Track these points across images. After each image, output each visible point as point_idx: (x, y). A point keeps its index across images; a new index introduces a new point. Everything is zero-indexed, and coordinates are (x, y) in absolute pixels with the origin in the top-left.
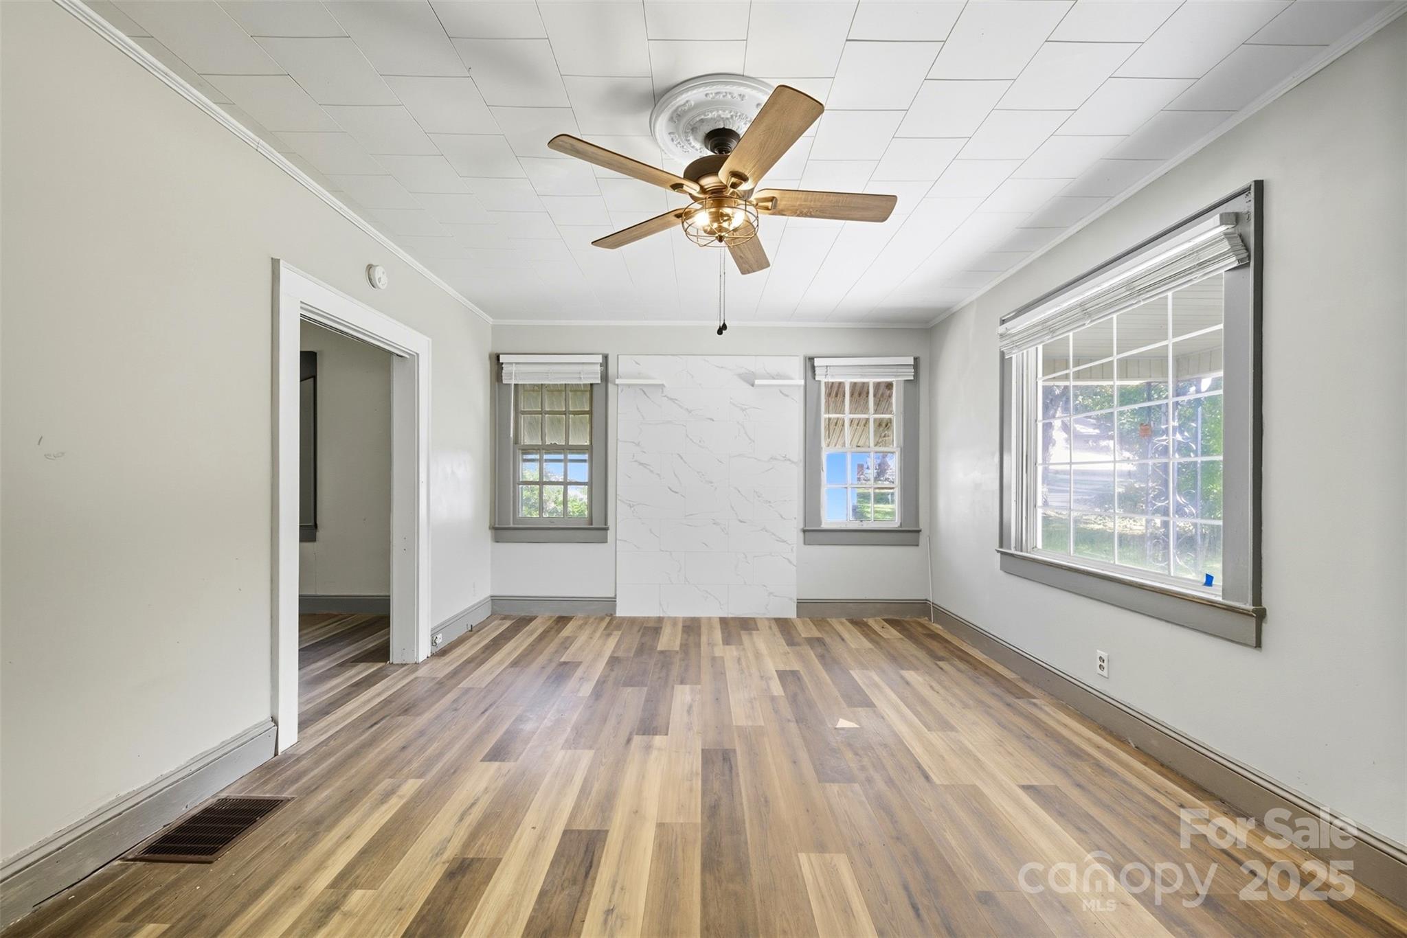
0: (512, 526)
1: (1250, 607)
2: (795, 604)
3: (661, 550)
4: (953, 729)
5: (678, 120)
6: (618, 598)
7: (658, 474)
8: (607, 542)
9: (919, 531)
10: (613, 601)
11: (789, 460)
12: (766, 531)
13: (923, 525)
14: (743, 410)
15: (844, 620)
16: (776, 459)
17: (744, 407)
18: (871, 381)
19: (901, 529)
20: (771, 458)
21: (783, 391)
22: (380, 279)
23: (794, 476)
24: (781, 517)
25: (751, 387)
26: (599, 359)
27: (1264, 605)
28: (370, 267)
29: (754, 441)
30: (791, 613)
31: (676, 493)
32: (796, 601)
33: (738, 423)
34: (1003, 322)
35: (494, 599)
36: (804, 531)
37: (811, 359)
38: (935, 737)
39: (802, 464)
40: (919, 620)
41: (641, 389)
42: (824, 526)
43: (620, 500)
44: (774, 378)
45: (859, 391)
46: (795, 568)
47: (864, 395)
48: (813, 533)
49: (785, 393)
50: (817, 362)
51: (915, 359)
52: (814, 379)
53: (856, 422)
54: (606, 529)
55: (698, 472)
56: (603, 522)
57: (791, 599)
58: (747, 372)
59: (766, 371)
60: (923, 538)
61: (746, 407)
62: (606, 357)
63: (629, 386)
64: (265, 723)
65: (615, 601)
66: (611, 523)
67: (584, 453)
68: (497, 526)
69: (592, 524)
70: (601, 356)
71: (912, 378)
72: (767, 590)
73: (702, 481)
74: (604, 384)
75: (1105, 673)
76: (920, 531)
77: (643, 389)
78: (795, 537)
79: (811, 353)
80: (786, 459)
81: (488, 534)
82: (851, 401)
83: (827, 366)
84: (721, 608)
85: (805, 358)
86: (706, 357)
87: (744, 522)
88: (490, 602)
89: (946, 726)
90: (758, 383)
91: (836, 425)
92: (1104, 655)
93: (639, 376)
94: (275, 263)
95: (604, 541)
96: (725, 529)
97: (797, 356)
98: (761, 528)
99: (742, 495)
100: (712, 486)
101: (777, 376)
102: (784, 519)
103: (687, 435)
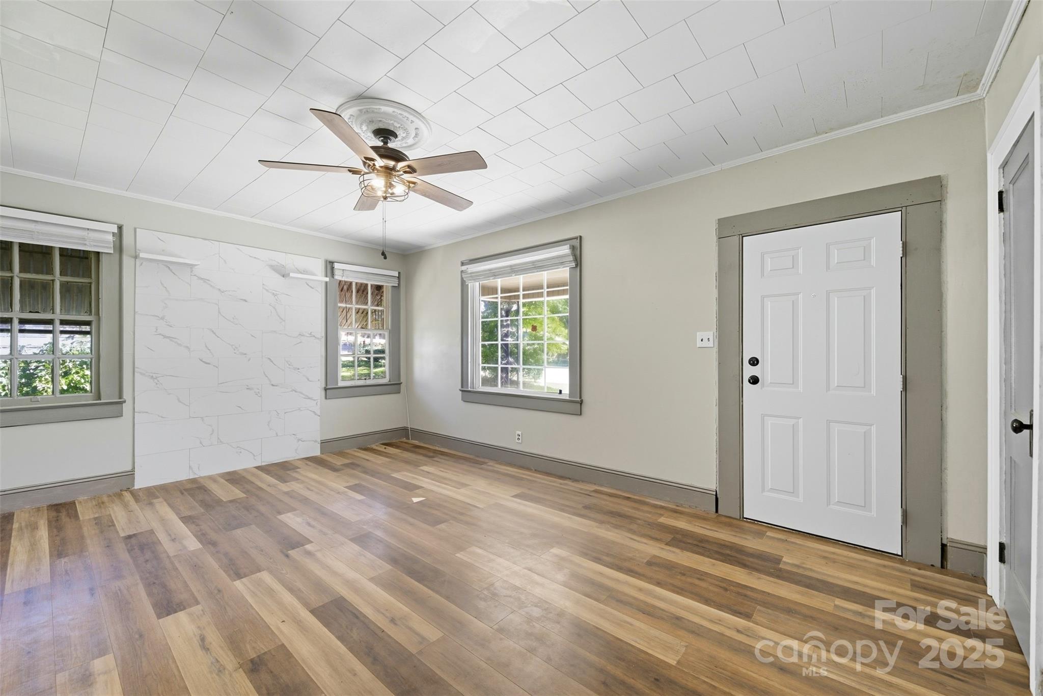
1: (578, 399)
2: (319, 445)
3: (191, 417)
4: (468, 485)
5: (365, 112)
6: (136, 470)
7: (187, 347)
8: (122, 417)
10: (130, 474)
11: (314, 336)
12: (296, 392)
13: (403, 380)
14: (275, 295)
15: (355, 449)
16: (303, 335)
17: (275, 293)
18: (370, 283)
19: (389, 383)
20: (300, 335)
24: (308, 380)
25: (282, 278)
26: (112, 228)
27: (583, 398)
29: (284, 321)
30: (317, 452)
31: (209, 364)
32: (320, 442)
33: (270, 305)
34: (463, 264)
36: (326, 389)
37: (332, 263)
38: (463, 490)
39: (323, 338)
40: (401, 440)
41: (164, 265)
42: (340, 384)
43: (139, 373)
44: (301, 273)
45: (362, 289)
46: (319, 417)
47: (365, 293)
48: (331, 390)
49: (310, 285)
50: (336, 266)
51: (399, 273)
52: (333, 277)
53: (361, 311)
54: (121, 404)
55: (232, 345)
56: (117, 394)
57: (316, 441)
58: (279, 265)
59: (294, 266)
60: (403, 388)
61: (278, 293)
62: (120, 228)
63: (150, 260)
65: (133, 474)
66: (127, 395)
70: (116, 226)
71: (397, 285)
72: (297, 438)
73: (235, 353)
74: (117, 256)
75: (520, 441)
76: (401, 383)
77: (169, 266)
78: (319, 393)
79: (331, 258)
80: (311, 335)
82: (356, 297)
83: (343, 270)
84: (255, 459)
85: (326, 261)
87: (277, 386)
89: (464, 485)
90: (292, 276)
92: (520, 433)
93: (163, 253)
95: (120, 415)
96: (259, 393)
97: (320, 259)
98: (290, 390)
99: (275, 365)
100: (246, 357)
101: (304, 271)
102: (310, 381)
103: (219, 312)
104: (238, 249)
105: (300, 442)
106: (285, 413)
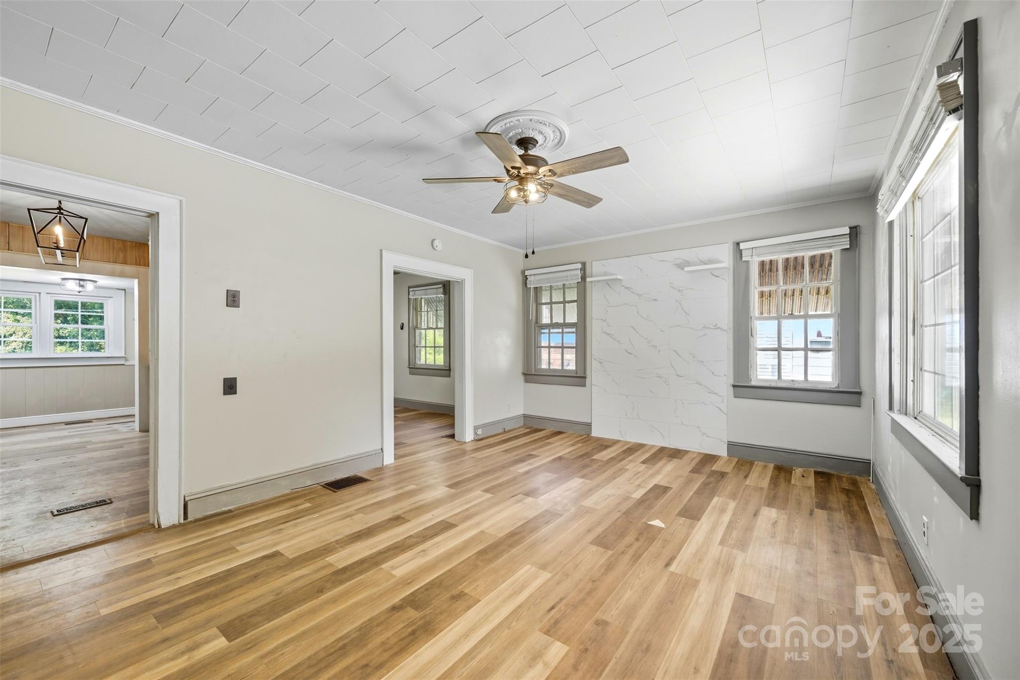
0: (533, 373)
2: (726, 446)
3: (620, 394)
6: (592, 423)
7: (618, 341)
8: (585, 386)
9: (860, 393)
10: (589, 425)
11: (721, 329)
12: (700, 385)
13: (865, 386)
14: (680, 291)
16: (708, 328)
17: (680, 289)
18: (808, 254)
19: (837, 389)
20: (704, 327)
21: (713, 273)
22: (437, 246)
23: (725, 342)
24: (713, 373)
26: (579, 266)
28: (433, 241)
29: (689, 315)
30: (722, 452)
31: (631, 354)
32: (727, 443)
33: (676, 301)
35: (525, 416)
36: (734, 386)
37: (739, 244)
39: (731, 331)
41: (607, 283)
42: (753, 383)
43: (595, 359)
44: (705, 264)
45: (793, 265)
46: (726, 416)
47: (799, 268)
49: (715, 275)
50: (742, 246)
51: (851, 228)
52: (743, 260)
54: (585, 377)
55: (647, 339)
56: (584, 373)
57: (721, 440)
58: (684, 262)
59: (698, 259)
60: (866, 400)
61: (683, 289)
62: (584, 264)
63: (599, 281)
64: (378, 450)
65: (591, 426)
66: (588, 374)
67: (573, 328)
68: (526, 373)
69: (577, 374)
70: (581, 264)
71: (848, 247)
72: (701, 431)
73: (649, 346)
74: (583, 282)
76: (862, 392)
77: (608, 283)
78: (726, 390)
79: (738, 239)
80: (717, 327)
81: (522, 378)
82: (785, 274)
83: (753, 248)
85: (733, 244)
86: (650, 255)
87: (682, 377)
88: (523, 417)
91: (770, 297)
93: (606, 274)
94: (381, 251)
95: (584, 386)
96: (666, 381)
97: (727, 243)
98: (695, 382)
99: (680, 356)
100: (656, 349)
101: (709, 261)
102: (715, 375)
103: (638, 313)
104: (650, 257)
105: (705, 436)
106: (690, 404)
